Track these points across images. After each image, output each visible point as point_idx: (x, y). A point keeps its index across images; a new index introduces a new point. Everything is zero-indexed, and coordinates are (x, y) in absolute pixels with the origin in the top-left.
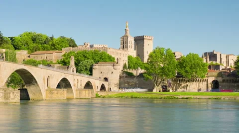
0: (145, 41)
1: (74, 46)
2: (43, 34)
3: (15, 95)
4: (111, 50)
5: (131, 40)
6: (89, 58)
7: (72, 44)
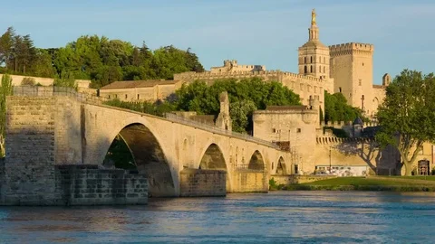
0: (354, 55)
1: (197, 68)
2: (123, 41)
3: (138, 186)
4: (289, 77)
5: (322, 55)
6: (242, 98)
7: (191, 63)
